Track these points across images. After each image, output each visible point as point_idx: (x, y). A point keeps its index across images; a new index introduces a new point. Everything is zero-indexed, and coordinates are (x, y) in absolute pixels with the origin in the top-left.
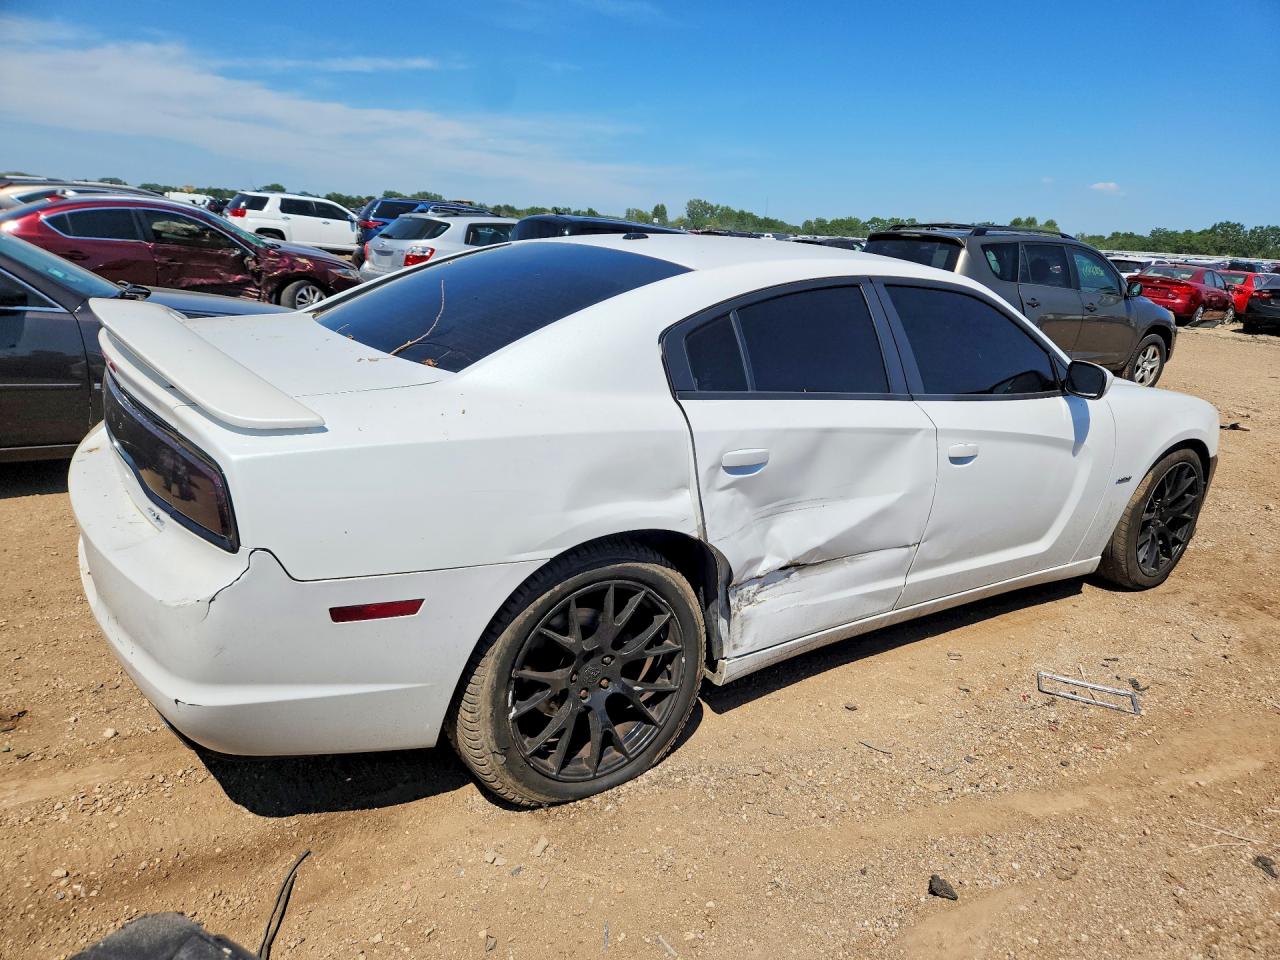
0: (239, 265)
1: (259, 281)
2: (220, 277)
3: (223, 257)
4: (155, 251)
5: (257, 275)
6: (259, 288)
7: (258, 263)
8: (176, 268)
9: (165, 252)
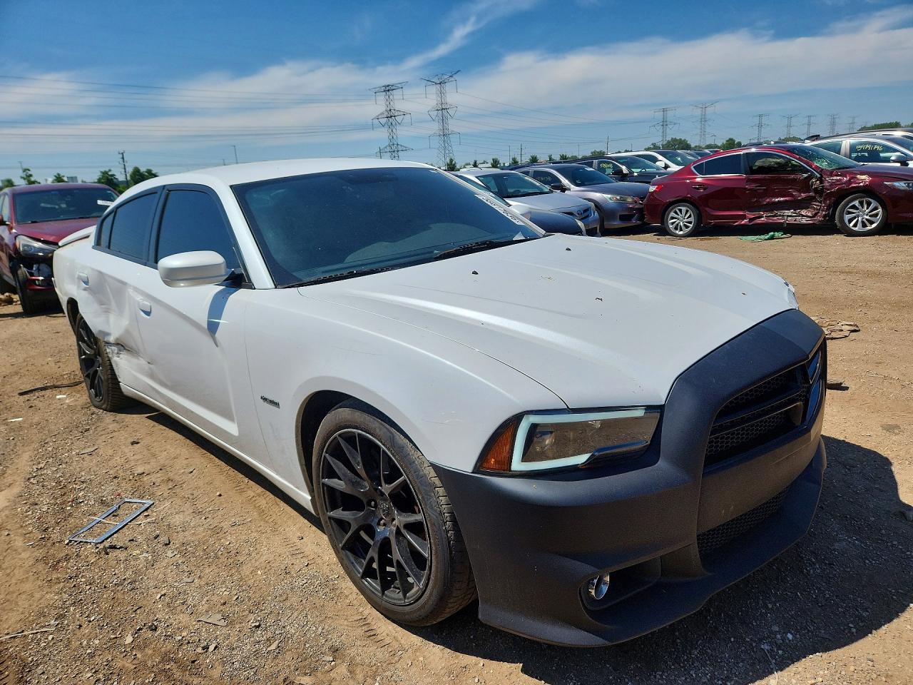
0: (805, 185)
1: (821, 197)
2: (792, 196)
3: (794, 180)
4: (748, 180)
5: (819, 192)
6: (821, 202)
7: (822, 182)
8: (762, 191)
9: (755, 181)
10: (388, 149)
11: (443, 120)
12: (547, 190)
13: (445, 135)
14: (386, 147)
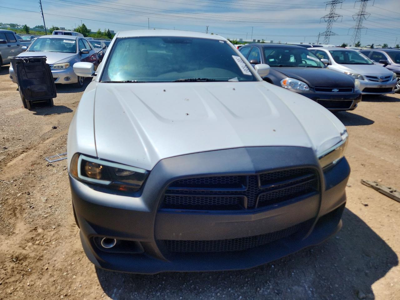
10: (325, 33)
11: (360, 20)
12: (370, 63)
13: (359, 29)
14: (324, 33)
